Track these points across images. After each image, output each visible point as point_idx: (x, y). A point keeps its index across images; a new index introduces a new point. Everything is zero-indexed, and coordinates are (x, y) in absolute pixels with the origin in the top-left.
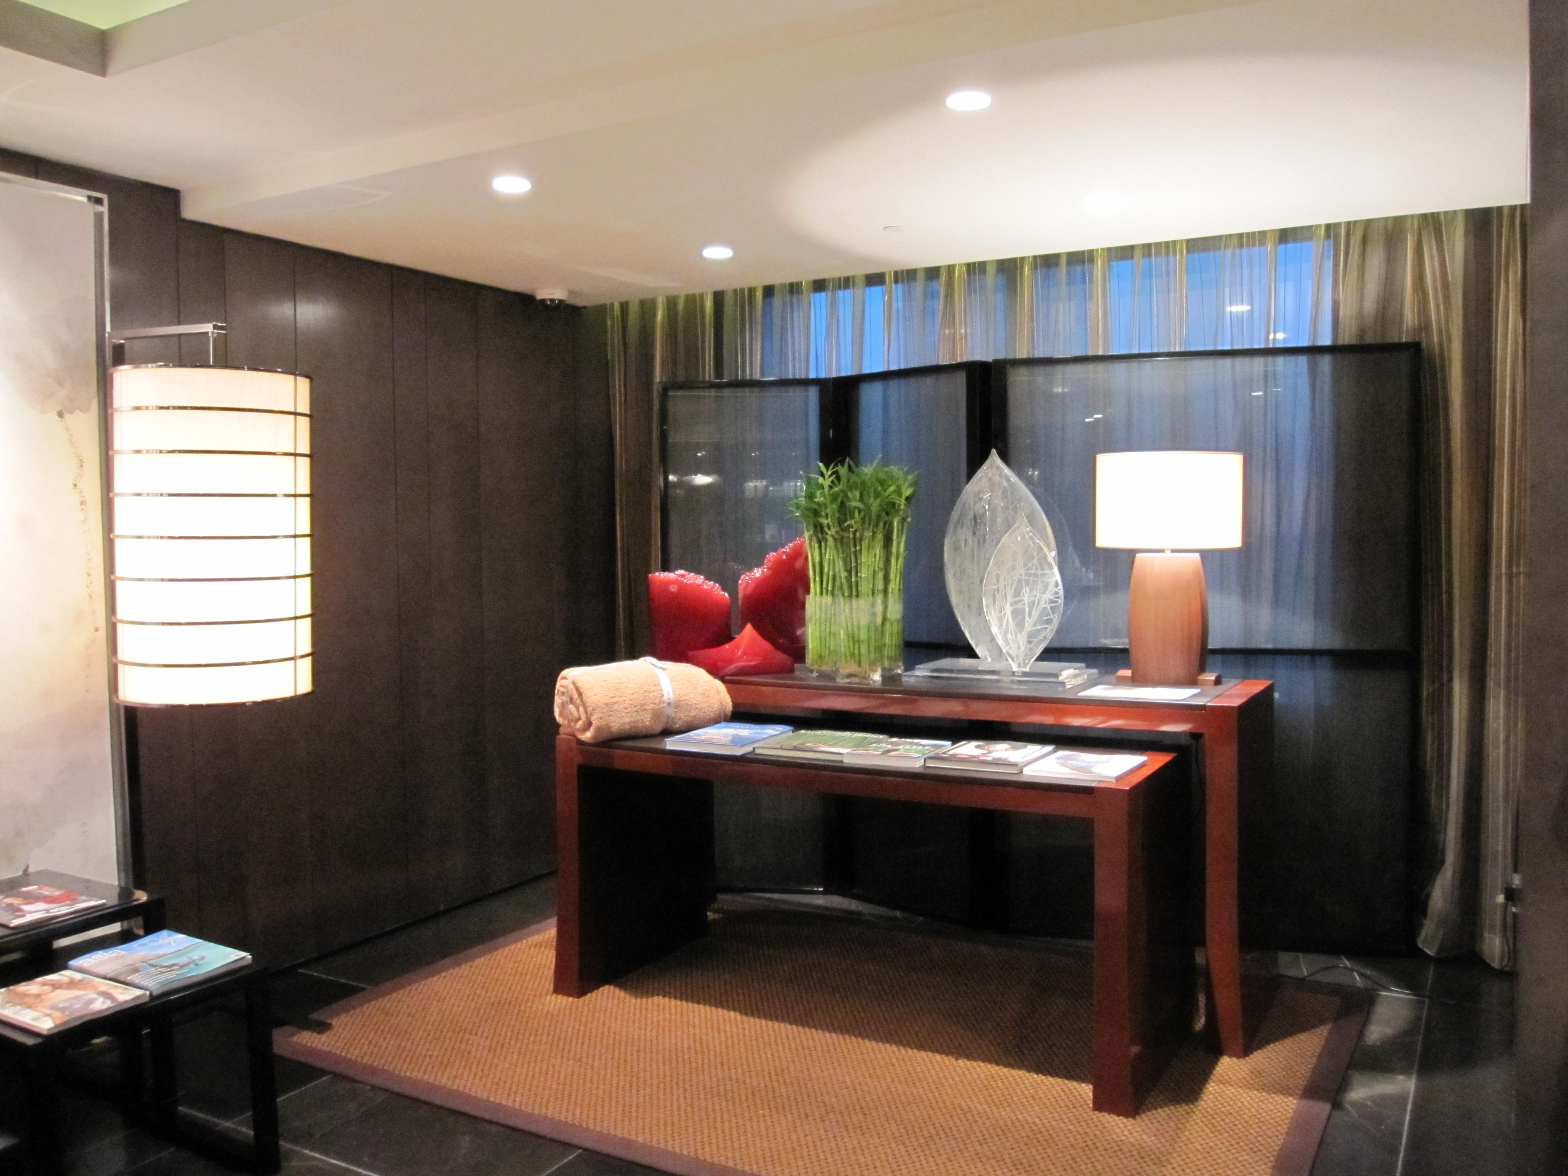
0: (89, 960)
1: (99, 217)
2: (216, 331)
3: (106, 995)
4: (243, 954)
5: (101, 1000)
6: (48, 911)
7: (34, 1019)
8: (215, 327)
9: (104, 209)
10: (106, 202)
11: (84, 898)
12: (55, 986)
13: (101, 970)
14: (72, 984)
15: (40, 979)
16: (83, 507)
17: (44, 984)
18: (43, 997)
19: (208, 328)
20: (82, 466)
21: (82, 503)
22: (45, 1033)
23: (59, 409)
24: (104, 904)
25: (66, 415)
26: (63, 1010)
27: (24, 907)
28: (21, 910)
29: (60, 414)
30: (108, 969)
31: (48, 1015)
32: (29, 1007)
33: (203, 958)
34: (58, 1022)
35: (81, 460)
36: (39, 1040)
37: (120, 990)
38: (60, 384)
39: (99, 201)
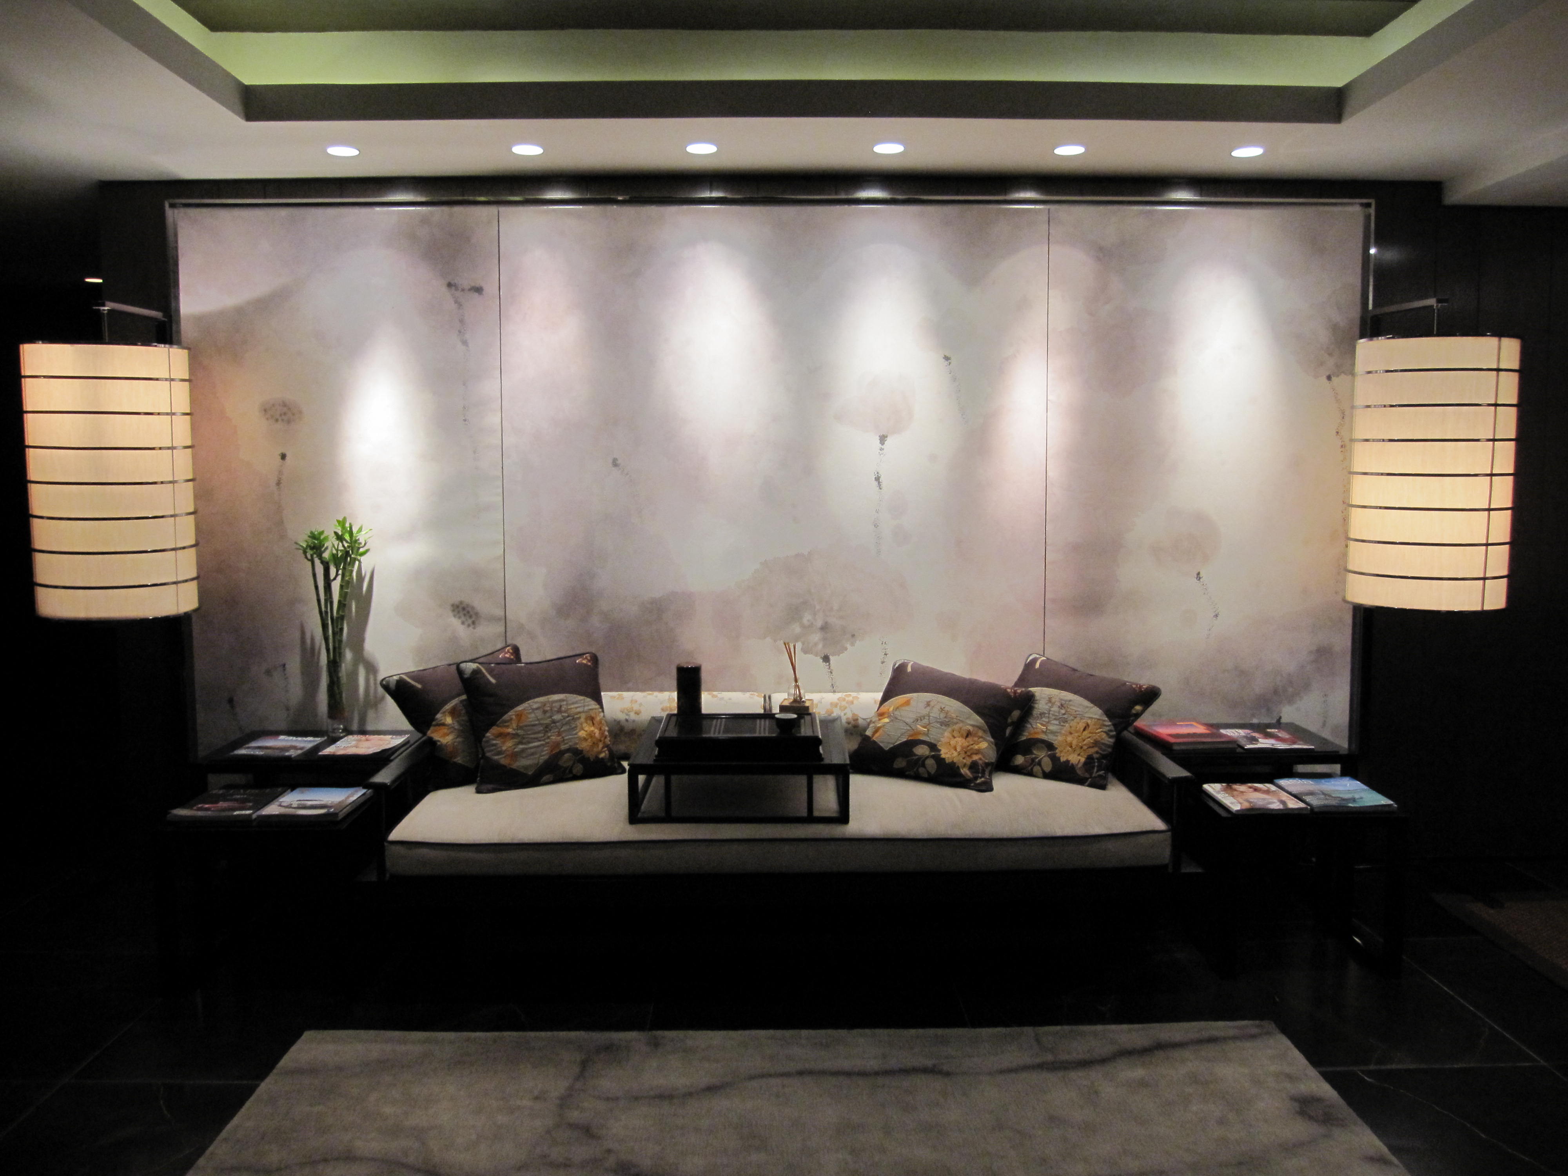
0: (1287, 781)
1: (1368, 217)
2: (1440, 305)
3: (1283, 802)
4: (1390, 802)
5: (1278, 803)
6: (1273, 745)
7: (1232, 803)
8: (1439, 301)
9: (1372, 211)
10: (1373, 206)
11: (1301, 743)
12: (1256, 790)
13: (1290, 789)
14: (1268, 792)
15: (1250, 785)
16: (1342, 449)
17: (1250, 787)
18: (1244, 794)
19: (1432, 302)
20: (1343, 418)
21: (1342, 446)
22: (1234, 812)
23: (1328, 374)
24: (1313, 749)
25: (1333, 378)
26: (1250, 802)
27: (1260, 740)
28: (1258, 741)
29: (1329, 378)
30: (1294, 790)
31: (1240, 803)
32: (1233, 796)
33: (1361, 798)
34: (1244, 807)
35: (1343, 413)
36: (1229, 816)
37: (1293, 802)
38: (1330, 355)
39: (1368, 205)
